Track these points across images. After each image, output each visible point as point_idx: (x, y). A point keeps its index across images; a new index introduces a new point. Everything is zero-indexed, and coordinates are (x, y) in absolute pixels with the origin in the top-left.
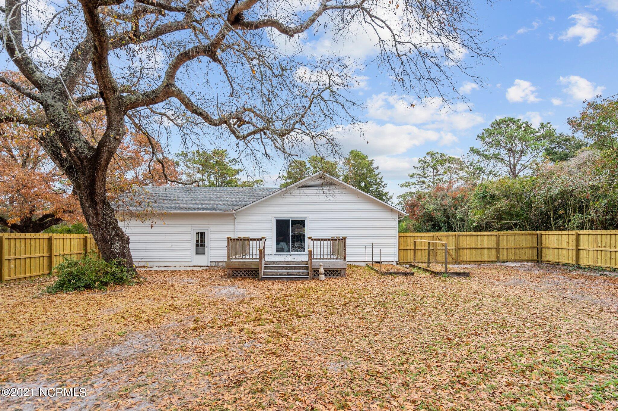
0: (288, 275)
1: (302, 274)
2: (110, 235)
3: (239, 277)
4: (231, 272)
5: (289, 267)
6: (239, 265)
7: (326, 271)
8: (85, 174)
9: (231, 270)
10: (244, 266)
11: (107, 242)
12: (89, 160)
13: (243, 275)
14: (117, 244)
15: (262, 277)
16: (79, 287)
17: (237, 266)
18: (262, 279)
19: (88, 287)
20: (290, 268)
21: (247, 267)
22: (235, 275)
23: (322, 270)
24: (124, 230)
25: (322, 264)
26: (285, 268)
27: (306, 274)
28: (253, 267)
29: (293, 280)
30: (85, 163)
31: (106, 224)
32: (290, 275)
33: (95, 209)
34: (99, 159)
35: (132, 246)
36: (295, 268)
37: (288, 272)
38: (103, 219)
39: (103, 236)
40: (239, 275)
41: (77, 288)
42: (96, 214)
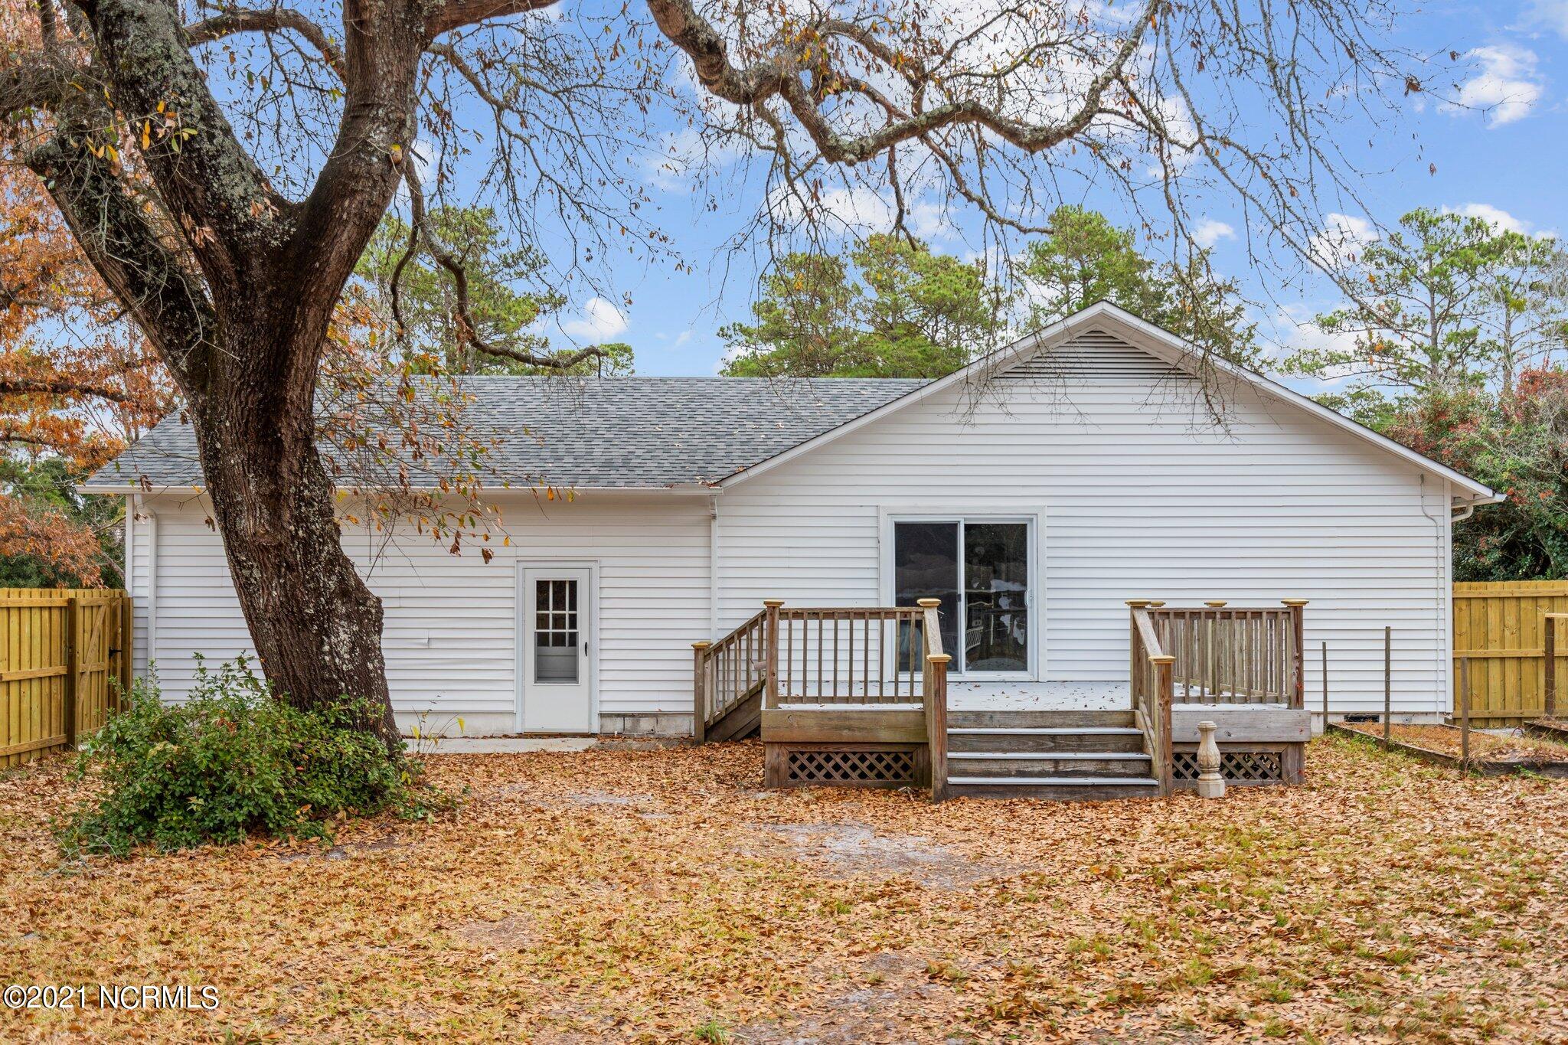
0: (1057, 774)
1: (1117, 768)
2: (317, 592)
3: (822, 785)
4: (784, 759)
5: (1053, 737)
6: (821, 727)
7: (1229, 757)
8: (248, 321)
9: (784, 750)
10: (846, 735)
11: (303, 623)
12: (276, 257)
13: (837, 775)
14: (343, 635)
15: (946, 785)
16: (220, 828)
17: (813, 733)
18: (948, 794)
19: (259, 826)
20: (1057, 742)
21: (858, 736)
22: (802, 775)
23: (1211, 752)
24: (361, 572)
25: (1211, 724)
26: (1039, 742)
27: (1141, 768)
28: (885, 736)
29: (1088, 795)
30: (257, 272)
31: (306, 544)
32: (1067, 774)
33: (274, 474)
34: (318, 253)
35: (388, 642)
36: (1080, 742)
37: (1056, 761)
38: (299, 520)
39: (290, 597)
40: (820, 775)
41: (214, 832)
42: (274, 500)
